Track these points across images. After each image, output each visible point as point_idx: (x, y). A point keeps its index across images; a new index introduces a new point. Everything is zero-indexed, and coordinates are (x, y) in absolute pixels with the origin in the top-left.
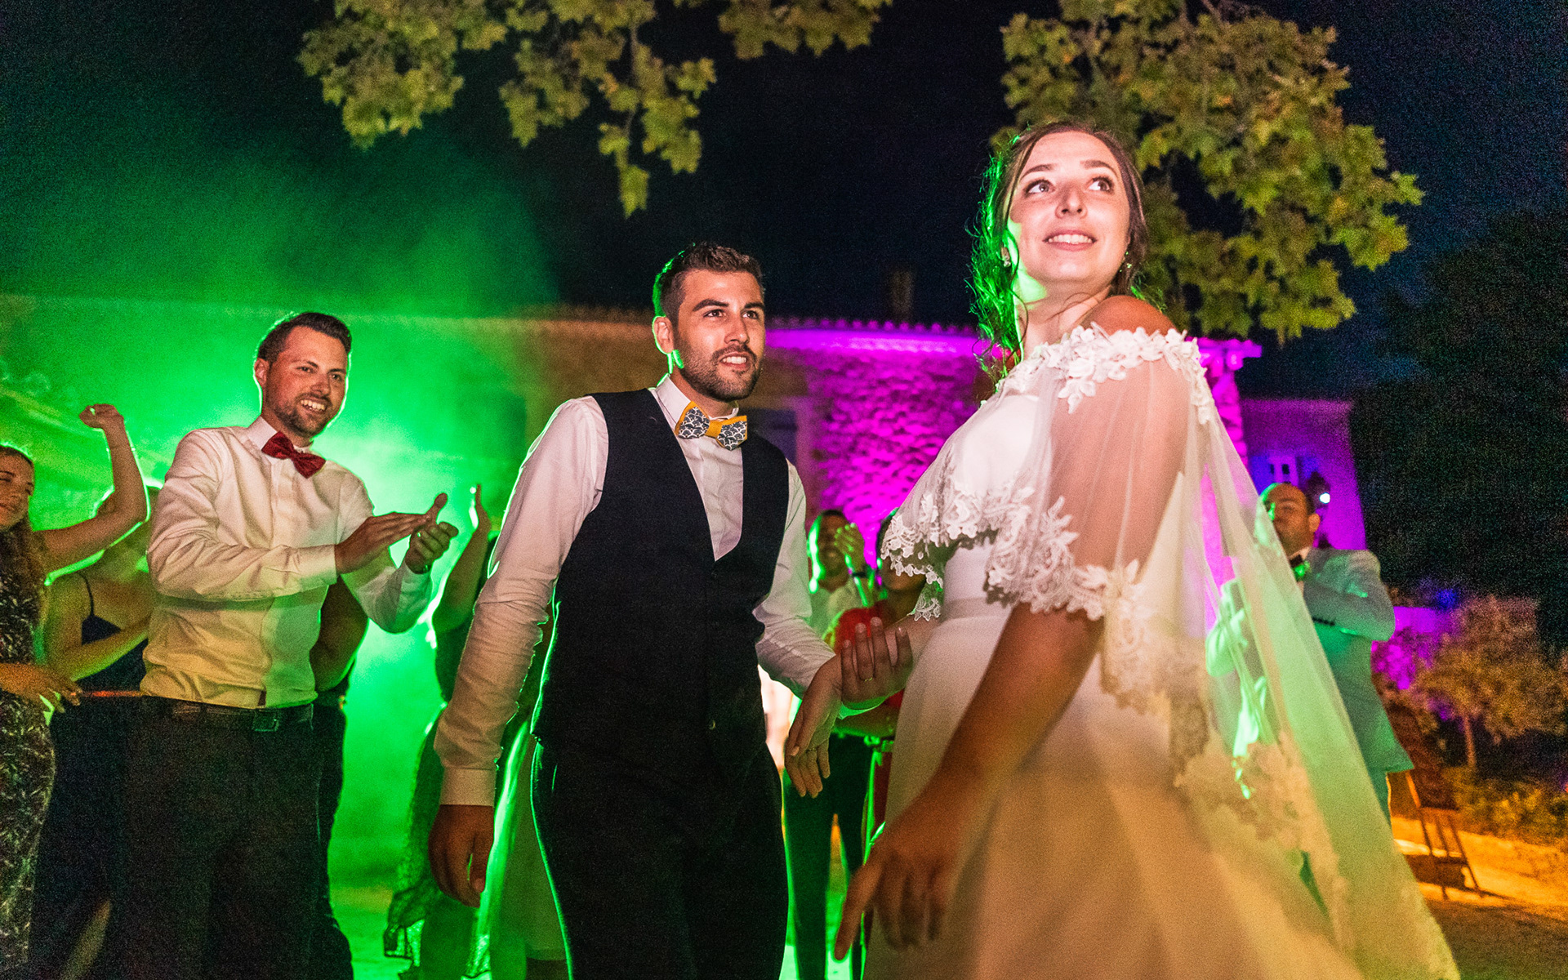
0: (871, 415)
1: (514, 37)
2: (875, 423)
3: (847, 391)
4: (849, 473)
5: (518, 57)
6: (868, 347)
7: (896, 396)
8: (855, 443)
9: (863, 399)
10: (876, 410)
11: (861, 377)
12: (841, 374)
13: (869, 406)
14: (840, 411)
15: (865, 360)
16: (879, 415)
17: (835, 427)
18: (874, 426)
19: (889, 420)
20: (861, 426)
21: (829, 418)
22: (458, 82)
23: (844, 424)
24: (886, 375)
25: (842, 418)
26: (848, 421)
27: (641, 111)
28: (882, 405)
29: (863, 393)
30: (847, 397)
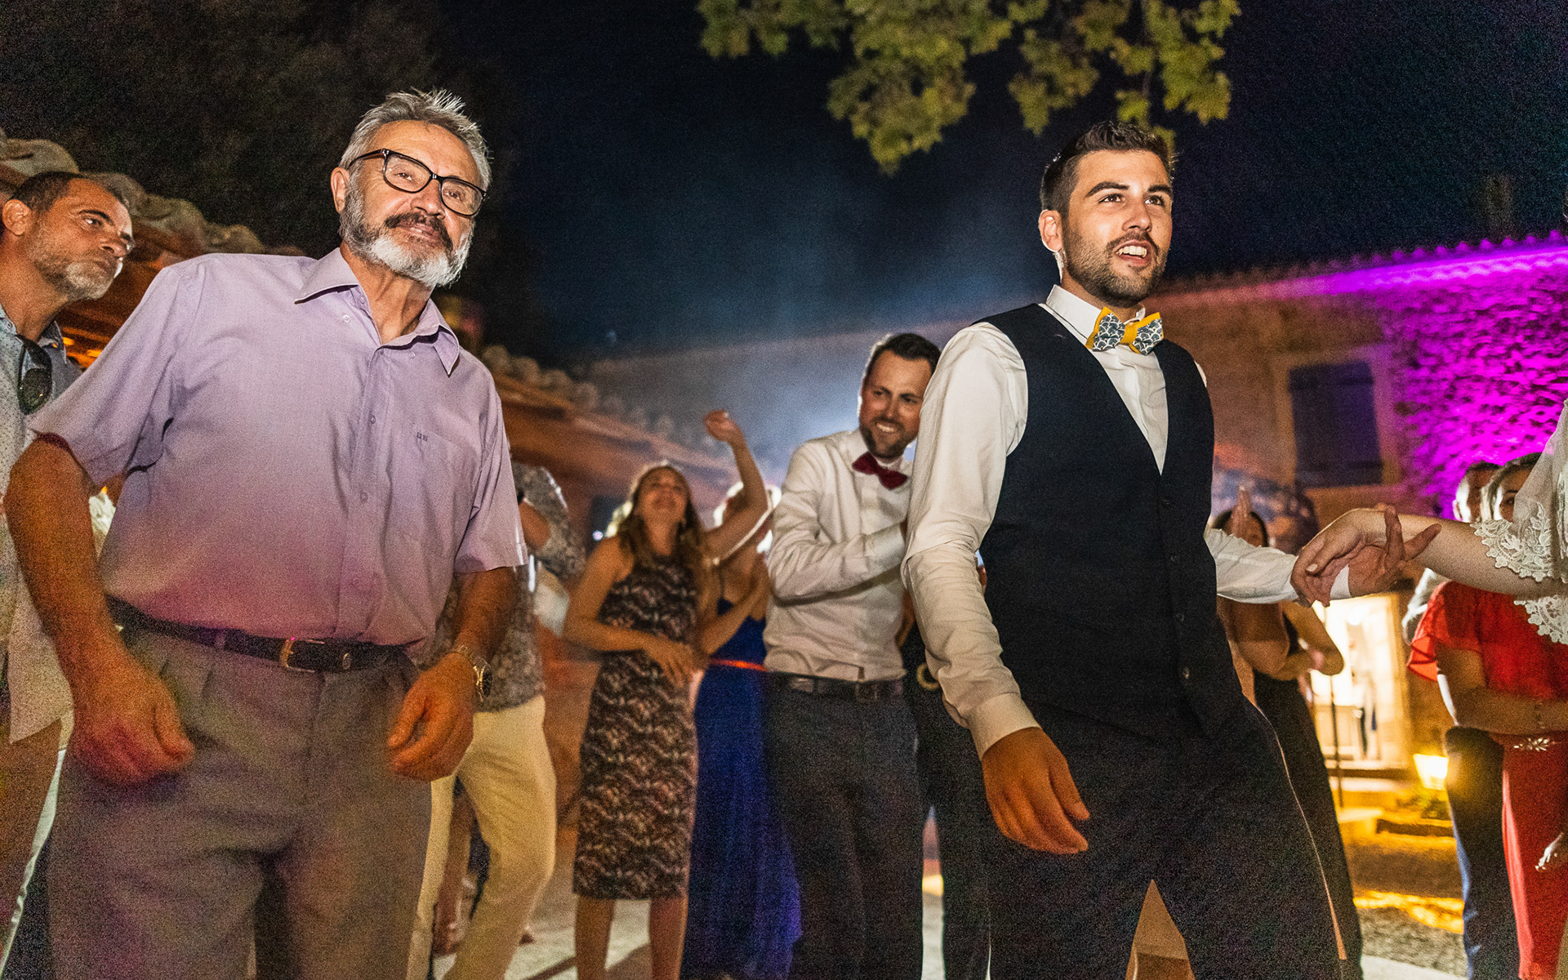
0: (1472, 354)
1: (1018, 30)
2: (1478, 362)
3: (1435, 329)
4: (1449, 425)
5: (1024, 48)
6: (1459, 274)
7: (1504, 326)
8: (1453, 388)
9: (1459, 336)
10: (1479, 346)
11: (1453, 311)
12: (1426, 310)
13: (1467, 343)
14: (1427, 355)
15: (1456, 289)
16: (1483, 352)
17: (1424, 373)
18: (1479, 366)
19: (1498, 357)
20: (1460, 368)
21: (1415, 365)
22: (970, 89)
23: (1433, 369)
24: (1487, 303)
25: (1432, 361)
26: (1441, 363)
27: (1159, 67)
28: (1488, 339)
29: (1458, 328)
30: (1435, 337)
